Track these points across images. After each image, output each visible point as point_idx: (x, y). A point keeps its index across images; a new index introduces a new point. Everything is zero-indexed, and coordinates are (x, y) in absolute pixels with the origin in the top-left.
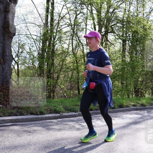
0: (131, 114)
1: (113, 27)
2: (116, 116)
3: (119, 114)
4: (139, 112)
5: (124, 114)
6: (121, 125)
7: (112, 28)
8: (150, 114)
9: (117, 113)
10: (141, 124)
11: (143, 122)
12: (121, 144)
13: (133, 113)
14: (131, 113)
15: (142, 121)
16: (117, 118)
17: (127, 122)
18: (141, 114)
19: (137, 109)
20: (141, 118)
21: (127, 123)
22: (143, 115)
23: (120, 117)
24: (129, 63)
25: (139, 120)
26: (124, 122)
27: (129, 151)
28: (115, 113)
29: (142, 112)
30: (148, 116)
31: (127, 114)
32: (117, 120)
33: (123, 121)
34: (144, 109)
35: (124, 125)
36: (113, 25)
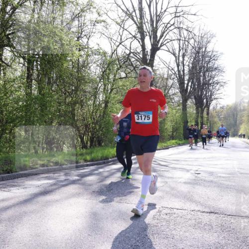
0: (39, 180)
1: (9, 36)
2: (13, 184)
3: (19, 181)
4: (51, 175)
5: (27, 181)
6: (21, 199)
7: (9, 38)
8: (69, 178)
9: (16, 180)
10: (54, 193)
11: (57, 191)
12: (18, 229)
13: (42, 177)
14: (38, 178)
15: (56, 189)
16: (15, 188)
17: (31, 193)
18: (55, 179)
19: (48, 172)
20: (55, 184)
21: (31, 195)
22: (58, 180)
23: (19, 186)
24: (36, 98)
25: (51, 188)
26: (26, 193)
27: (31, 238)
28: (12, 179)
29: (56, 175)
30: (66, 180)
31: (33, 179)
32: (14, 191)
33: (25, 191)
34: (60, 170)
35: (26, 198)
36: (9, 34)
